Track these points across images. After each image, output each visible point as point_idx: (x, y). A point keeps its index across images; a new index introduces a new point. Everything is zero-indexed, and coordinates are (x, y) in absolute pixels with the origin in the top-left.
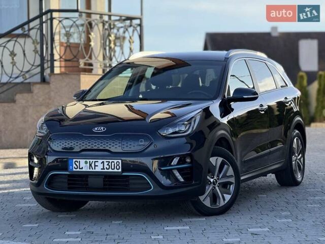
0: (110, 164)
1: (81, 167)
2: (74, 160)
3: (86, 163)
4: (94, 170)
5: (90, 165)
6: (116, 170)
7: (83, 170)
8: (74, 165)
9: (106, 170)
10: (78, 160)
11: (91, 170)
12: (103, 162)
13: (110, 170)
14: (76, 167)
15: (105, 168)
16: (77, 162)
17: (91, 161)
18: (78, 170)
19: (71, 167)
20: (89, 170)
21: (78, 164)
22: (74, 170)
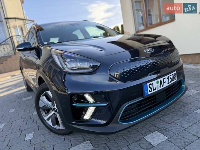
0: (171, 77)
1: (154, 89)
2: (148, 84)
3: (158, 82)
4: (164, 87)
5: (161, 83)
6: (175, 81)
7: (157, 90)
8: (149, 89)
9: (170, 83)
10: (151, 83)
11: (162, 87)
12: (168, 77)
13: (172, 82)
14: (151, 90)
15: (169, 82)
16: (151, 84)
17: (161, 79)
18: (153, 92)
19: (146, 92)
20: (160, 88)
21: (151, 86)
22: (149, 93)
